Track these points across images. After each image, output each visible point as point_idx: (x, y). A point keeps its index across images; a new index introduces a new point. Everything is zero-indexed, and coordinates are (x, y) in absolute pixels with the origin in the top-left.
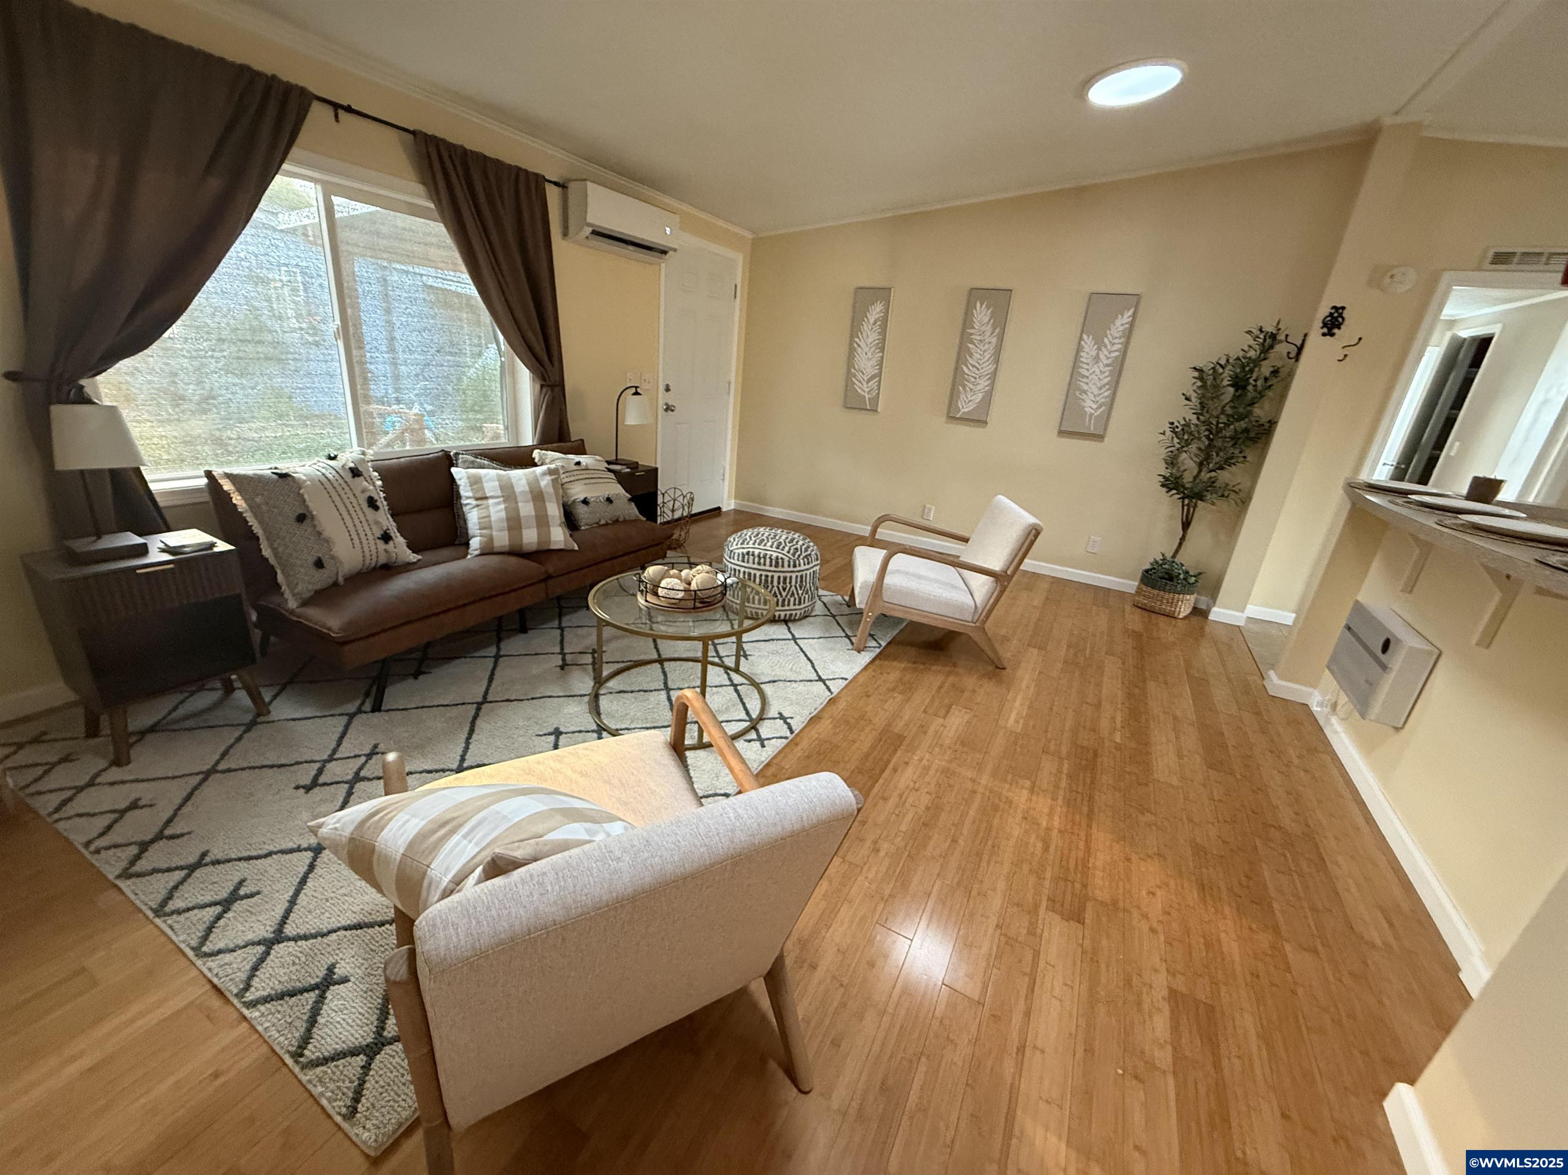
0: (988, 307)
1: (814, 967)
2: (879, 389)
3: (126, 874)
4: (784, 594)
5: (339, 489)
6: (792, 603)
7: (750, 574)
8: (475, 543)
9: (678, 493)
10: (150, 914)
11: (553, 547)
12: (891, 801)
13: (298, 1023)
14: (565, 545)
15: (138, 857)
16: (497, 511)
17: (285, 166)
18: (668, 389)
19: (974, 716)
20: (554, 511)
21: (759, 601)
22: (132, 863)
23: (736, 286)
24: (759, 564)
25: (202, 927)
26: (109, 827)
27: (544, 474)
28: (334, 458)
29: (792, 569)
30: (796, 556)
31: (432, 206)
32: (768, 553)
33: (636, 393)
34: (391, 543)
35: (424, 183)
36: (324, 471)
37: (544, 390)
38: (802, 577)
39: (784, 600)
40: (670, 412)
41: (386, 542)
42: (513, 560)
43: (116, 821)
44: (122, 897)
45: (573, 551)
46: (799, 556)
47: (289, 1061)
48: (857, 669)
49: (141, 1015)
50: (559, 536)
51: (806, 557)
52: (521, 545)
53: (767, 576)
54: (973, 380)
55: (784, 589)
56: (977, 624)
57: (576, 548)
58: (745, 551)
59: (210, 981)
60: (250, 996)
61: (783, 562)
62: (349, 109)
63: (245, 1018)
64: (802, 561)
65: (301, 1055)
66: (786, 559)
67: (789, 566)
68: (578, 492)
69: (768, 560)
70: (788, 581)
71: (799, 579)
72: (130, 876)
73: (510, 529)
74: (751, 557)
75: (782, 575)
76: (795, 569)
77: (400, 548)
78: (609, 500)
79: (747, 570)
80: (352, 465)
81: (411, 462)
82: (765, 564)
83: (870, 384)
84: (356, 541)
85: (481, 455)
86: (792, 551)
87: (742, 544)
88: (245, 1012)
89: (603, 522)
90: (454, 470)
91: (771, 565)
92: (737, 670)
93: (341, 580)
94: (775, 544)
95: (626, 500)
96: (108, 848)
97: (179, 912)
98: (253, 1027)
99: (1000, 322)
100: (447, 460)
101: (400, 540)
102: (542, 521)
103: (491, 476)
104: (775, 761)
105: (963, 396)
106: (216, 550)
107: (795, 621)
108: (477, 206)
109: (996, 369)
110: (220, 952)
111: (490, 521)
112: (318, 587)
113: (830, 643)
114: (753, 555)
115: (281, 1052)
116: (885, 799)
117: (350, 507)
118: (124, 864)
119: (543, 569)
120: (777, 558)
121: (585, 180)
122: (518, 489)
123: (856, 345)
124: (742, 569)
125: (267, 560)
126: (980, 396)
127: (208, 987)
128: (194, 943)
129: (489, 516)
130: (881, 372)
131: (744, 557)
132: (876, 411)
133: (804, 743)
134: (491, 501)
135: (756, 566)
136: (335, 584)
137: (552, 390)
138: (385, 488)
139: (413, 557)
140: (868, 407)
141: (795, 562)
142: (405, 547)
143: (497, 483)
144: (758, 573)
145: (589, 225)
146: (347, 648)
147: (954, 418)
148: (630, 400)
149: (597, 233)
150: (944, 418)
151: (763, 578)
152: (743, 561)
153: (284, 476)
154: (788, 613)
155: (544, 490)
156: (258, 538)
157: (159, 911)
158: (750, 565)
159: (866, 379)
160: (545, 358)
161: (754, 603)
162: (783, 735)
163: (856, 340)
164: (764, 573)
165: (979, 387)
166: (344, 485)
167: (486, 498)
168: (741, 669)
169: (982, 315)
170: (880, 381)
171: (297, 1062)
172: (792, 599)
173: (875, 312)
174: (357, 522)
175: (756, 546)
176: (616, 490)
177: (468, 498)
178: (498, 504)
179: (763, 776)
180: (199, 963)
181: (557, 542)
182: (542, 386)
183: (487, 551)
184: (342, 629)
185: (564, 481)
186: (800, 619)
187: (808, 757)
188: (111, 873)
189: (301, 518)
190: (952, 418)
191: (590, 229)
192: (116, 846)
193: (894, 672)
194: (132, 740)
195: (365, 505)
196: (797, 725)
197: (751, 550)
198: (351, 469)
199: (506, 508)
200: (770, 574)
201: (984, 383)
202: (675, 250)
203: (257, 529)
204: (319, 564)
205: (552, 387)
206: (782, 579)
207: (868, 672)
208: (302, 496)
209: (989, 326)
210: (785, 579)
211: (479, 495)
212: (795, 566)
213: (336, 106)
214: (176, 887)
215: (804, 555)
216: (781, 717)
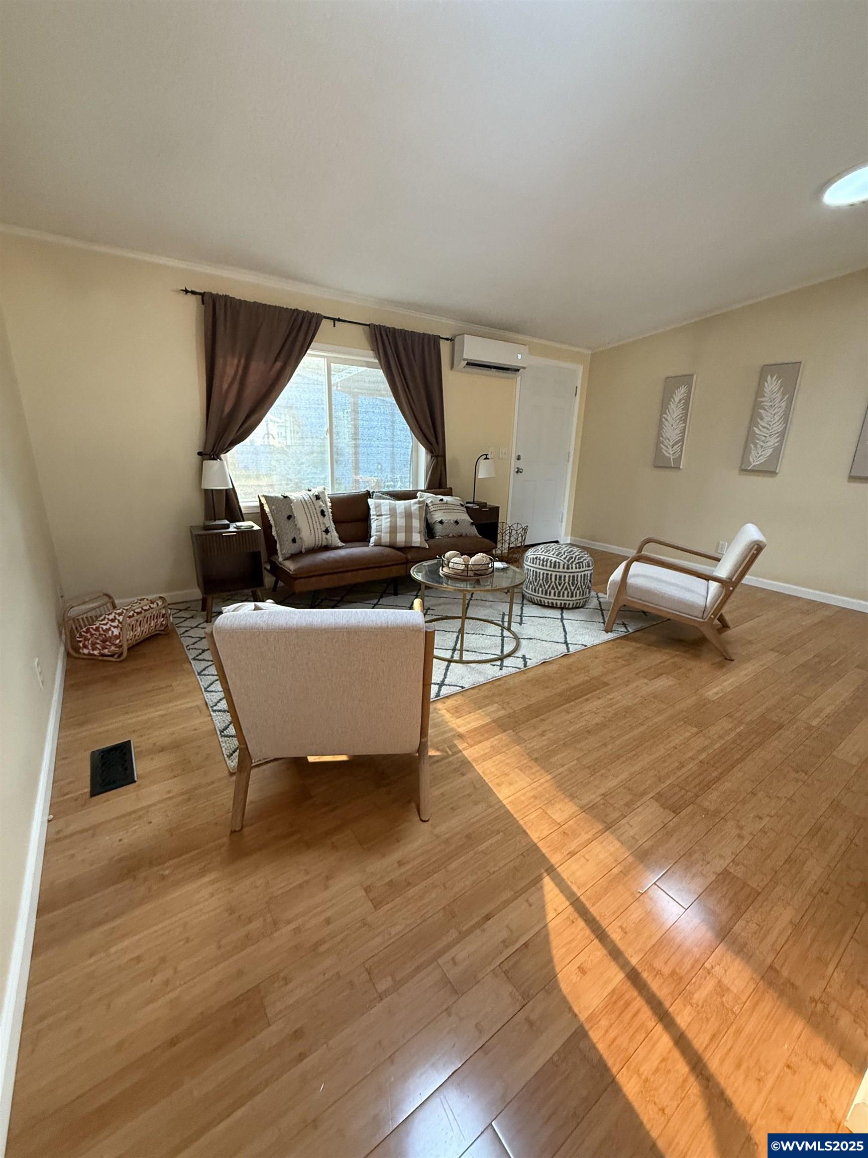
0: (778, 378)
1: (463, 774)
2: (681, 451)
3: (194, 659)
4: (560, 588)
5: (309, 504)
6: (566, 595)
7: (536, 572)
8: (372, 540)
9: (519, 526)
10: (197, 674)
11: (413, 545)
12: (570, 715)
13: (226, 721)
14: (421, 544)
15: (200, 654)
16: (385, 522)
17: (308, 352)
18: (519, 458)
19: (679, 683)
20: (416, 523)
21: (542, 591)
22: (197, 656)
23: (577, 388)
24: (543, 565)
25: (210, 682)
26: (196, 642)
27: (415, 503)
28: (309, 490)
29: (565, 570)
30: (570, 561)
31: (377, 361)
32: (550, 558)
33: (486, 458)
34: (329, 534)
35: (373, 350)
36: (304, 496)
37: (433, 458)
38: (573, 577)
39: (559, 592)
40: (519, 473)
41: (327, 534)
42: (389, 550)
43: (199, 641)
44: (190, 667)
45: (425, 548)
46: (573, 562)
47: (218, 733)
48: (597, 642)
49: (181, 704)
50: (417, 539)
51: (578, 563)
52: (396, 542)
53: (547, 574)
54: (763, 438)
55: (560, 584)
56: (706, 620)
57: (427, 547)
58: (535, 556)
59: (205, 700)
60: (215, 708)
61: (559, 565)
62: (339, 320)
63: (211, 715)
64: (574, 566)
65: (223, 732)
66: (562, 563)
67: (564, 568)
68: (438, 516)
69: (549, 563)
70: (563, 578)
71: (571, 578)
72: (196, 660)
73: (391, 532)
74: (538, 561)
75: (558, 574)
76: (568, 571)
77: (334, 537)
78: (457, 522)
79: (535, 569)
80: (317, 494)
81: (349, 496)
82: (546, 566)
83: (675, 447)
84: (312, 531)
85: (387, 493)
86: (567, 559)
87: (534, 552)
88: (212, 713)
89: (451, 535)
90: (369, 500)
91: (550, 567)
92: (509, 629)
93: (303, 551)
94: (557, 553)
95: (469, 524)
96: (192, 649)
97: (205, 675)
98: (212, 719)
99: (790, 390)
100: (368, 495)
101: (334, 534)
102: (409, 529)
103: (386, 503)
104: (504, 679)
105: (754, 453)
106: (254, 529)
107: (568, 609)
108: (398, 357)
109: (785, 428)
110: (212, 691)
111: (381, 528)
112: (293, 552)
113: (588, 625)
114: (539, 559)
115: (217, 729)
116: (568, 713)
117: (312, 514)
118: (195, 655)
119: (404, 556)
120: (555, 562)
121: (464, 334)
122: (398, 511)
123: (664, 420)
124: (532, 569)
125: (274, 537)
126: (770, 451)
127: (204, 702)
128: (205, 686)
129: (381, 525)
130: (682, 440)
131: (533, 561)
132: (679, 468)
133: (530, 674)
134: (384, 517)
135: (540, 567)
136: (301, 552)
137: (437, 458)
138: (332, 507)
139: (340, 544)
140: (673, 466)
141: (568, 565)
142: (337, 538)
143: (388, 507)
144: (542, 572)
145: (465, 360)
146: (297, 581)
147: (746, 470)
148: (482, 463)
149: (471, 364)
150: (737, 471)
151: (545, 575)
152: (533, 563)
153: (285, 497)
154: (563, 602)
155: (413, 511)
156: (272, 526)
157: (199, 674)
158: (537, 566)
159: (671, 444)
160: (433, 440)
161: (538, 593)
162: (519, 666)
163: (664, 415)
164: (546, 572)
165: (769, 444)
166: (312, 503)
167: (381, 515)
168: (512, 629)
169: (772, 385)
170: (682, 446)
171: (221, 734)
172: (566, 592)
173: (680, 393)
174: (314, 522)
175: (543, 553)
176: (465, 517)
177: (373, 515)
178: (387, 518)
179: (492, 684)
180: (204, 693)
181: (416, 542)
182: (432, 457)
183: (378, 544)
184: (294, 571)
185: (431, 510)
186: (572, 608)
187: (528, 681)
188: (190, 657)
189: (289, 517)
190: (744, 471)
191: (466, 362)
192: (195, 649)
193: (629, 648)
194: (213, 615)
195: (319, 514)
196: (530, 663)
197: (539, 556)
198: (316, 496)
199: (390, 521)
200: (550, 573)
201: (773, 441)
202: (524, 368)
203: (272, 522)
204: (294, 541)
205: (437, 457)
206: (558, 577)
207: (606, 646)
208: (291, 506)
209: (779, 394)
210: (560, 577)
211: (378, 514)
212: (568, 568)
213: (334, 320)
214: (208, 667)
215: (576, 561)
216: (524, 658)
